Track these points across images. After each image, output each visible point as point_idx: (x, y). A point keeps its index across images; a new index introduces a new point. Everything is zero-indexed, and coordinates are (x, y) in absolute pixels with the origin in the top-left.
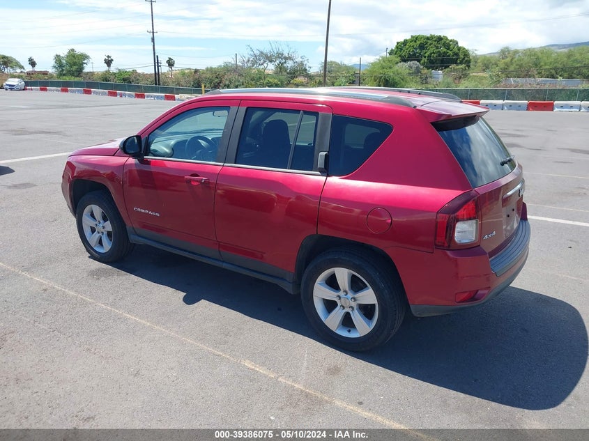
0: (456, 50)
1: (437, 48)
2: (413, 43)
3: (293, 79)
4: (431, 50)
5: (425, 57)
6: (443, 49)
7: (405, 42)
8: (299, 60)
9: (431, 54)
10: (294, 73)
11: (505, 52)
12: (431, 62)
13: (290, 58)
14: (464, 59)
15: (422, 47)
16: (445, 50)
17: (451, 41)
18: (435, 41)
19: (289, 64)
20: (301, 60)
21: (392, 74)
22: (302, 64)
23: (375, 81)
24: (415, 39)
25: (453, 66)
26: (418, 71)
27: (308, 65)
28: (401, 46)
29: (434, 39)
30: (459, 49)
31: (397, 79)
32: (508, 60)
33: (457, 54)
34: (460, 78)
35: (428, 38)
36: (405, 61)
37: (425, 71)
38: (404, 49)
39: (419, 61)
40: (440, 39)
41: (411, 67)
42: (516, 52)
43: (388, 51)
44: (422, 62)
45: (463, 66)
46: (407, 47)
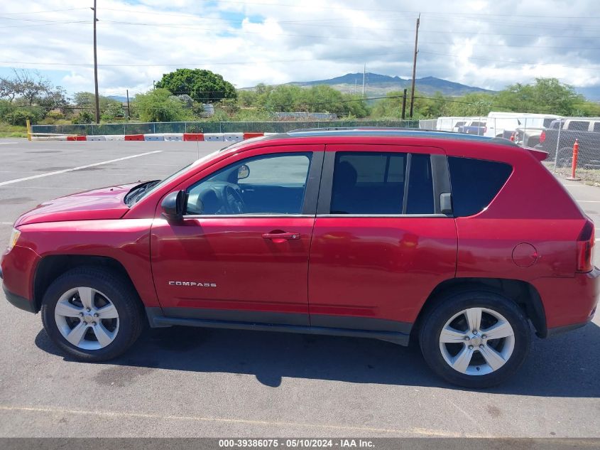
0: (221, 84)
1: (204, 82)
2: (180, 77)
3: (49, 111)
4: (199, 84)
5: (193, 90)
6: (210, 84)
7: (172, 75)
8: (54, 90)
9: (199, 87)
10: (50, 105)
11: (261, 88)
12: (200, 95)
13: (43, 88)
14: (230, 93)
15: (189, 80)
16: (212, 84)
17: (216, 75)
18: (201, 75)
19: (42, 95)
20: (57, 90)
21: (165, 107)
22: (58, 95)
23: (149, 114)
24: (181, 72)
25: (223, 100)
26: (190, 104)
27: (66, 96)
28: (168, 79)
29: (200, 73)
30: (225, 83)
31: (172, 112)
32: (265, 95)
33: (223, 88)
34: (232, 111)
35: (194, 72)
36: (175, 94)
37: (196, 104)
38: (171, 82)
39: (189, 95)
40: (205, 73)
41: (182, 100)
42: (271, 88)
43: (155, 84)
44: (192, 95)
45: (232, 100)
46: (174, 80)
